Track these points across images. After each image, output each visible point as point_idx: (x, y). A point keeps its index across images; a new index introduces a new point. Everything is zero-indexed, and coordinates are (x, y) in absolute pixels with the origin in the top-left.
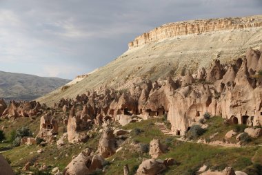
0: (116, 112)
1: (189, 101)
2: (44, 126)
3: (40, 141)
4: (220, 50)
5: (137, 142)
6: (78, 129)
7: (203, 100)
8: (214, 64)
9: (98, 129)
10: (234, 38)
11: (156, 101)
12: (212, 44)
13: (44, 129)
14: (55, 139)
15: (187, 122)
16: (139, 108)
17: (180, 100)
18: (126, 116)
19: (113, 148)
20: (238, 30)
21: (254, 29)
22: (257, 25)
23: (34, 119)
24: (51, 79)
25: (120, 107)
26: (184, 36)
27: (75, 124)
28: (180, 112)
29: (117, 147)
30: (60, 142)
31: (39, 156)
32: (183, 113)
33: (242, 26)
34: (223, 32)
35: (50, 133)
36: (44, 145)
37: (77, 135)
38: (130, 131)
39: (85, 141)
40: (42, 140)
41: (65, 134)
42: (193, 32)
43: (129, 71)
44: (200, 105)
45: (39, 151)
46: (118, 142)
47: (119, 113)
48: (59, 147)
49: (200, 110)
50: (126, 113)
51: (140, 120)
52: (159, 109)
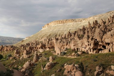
0: (39, 48)
1: (61, 44)
2: (16, 53)
3: (14, 58)
4: (70, 29)
5: (45, 57)
6: (27, 54)
7: (65, 44)
8: (68, 33)
9: (33, 54)
10: (74, 25)
11: (51, 44)
12: (68, 27)
13: (16, 54)
14: (19, 57)
15: (60, 51)
16: (46, 47)
17: (58, 44)
18: (42, 49)
19: (38, 59)
20: (75, 23)
21: (79, 23)
22: (80, 21)
23: (13, 51)
24: (18, 38)
25: (40, 47)
27: (26, 52)
28: (58, 48)
29: (39, 59)
30: (21, 58)
31: (14, 63)
33: (76, 22)
34: (71, 23)
35: (18, 55)
36: (16, 59)
37: (27, 56)
38: (43, 54)
39: (29, 57)
40: (15, 58)
41: (23, 56)
42: (62, 23)
43: (43, 35)
44: (64, 45)
45: (14, 61)
46: (39, 57)
47: (40, 48)
48: (21, 60)
49: (64, 47)
50: (42, 48)
51: (46, 51)
52: (52, 47)
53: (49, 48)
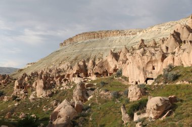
0: (71, 76)
1: (146, 59)
2: (18, 87)
3: (15, 98)
5: (107, 91)
6: (45, 88)
11: (102, 67)
13: (18, 90)
14: (27, 95)
15: (145, 74)
16: (89, 72)
17: (138, 58)
19: (85, 97)
21: (132, 36)
22: (133, 34)
23: (5, 86)
25: (75, 72)
26: (93, 40)
27: (43, 84)
28: (139, 67)
29: (88, 96)
30: (32, 97)
31: (16, 108)
32: (142, 67)
33: (125, 35)
34: (115, 38)
35: (22, 92)
36: (18, 100)
37: (44, 92)
38: (95, 84)
39: (51, 95)
40: (17, 97)
41: (34, 92)
42: (98, 37)
45: (16, 104)
46: (88, 92)
47: (74, 76)
48: (31, 101)
49: (155, 64)
50: (79, 76)
52: (104, 72)
53: (97, 74)
